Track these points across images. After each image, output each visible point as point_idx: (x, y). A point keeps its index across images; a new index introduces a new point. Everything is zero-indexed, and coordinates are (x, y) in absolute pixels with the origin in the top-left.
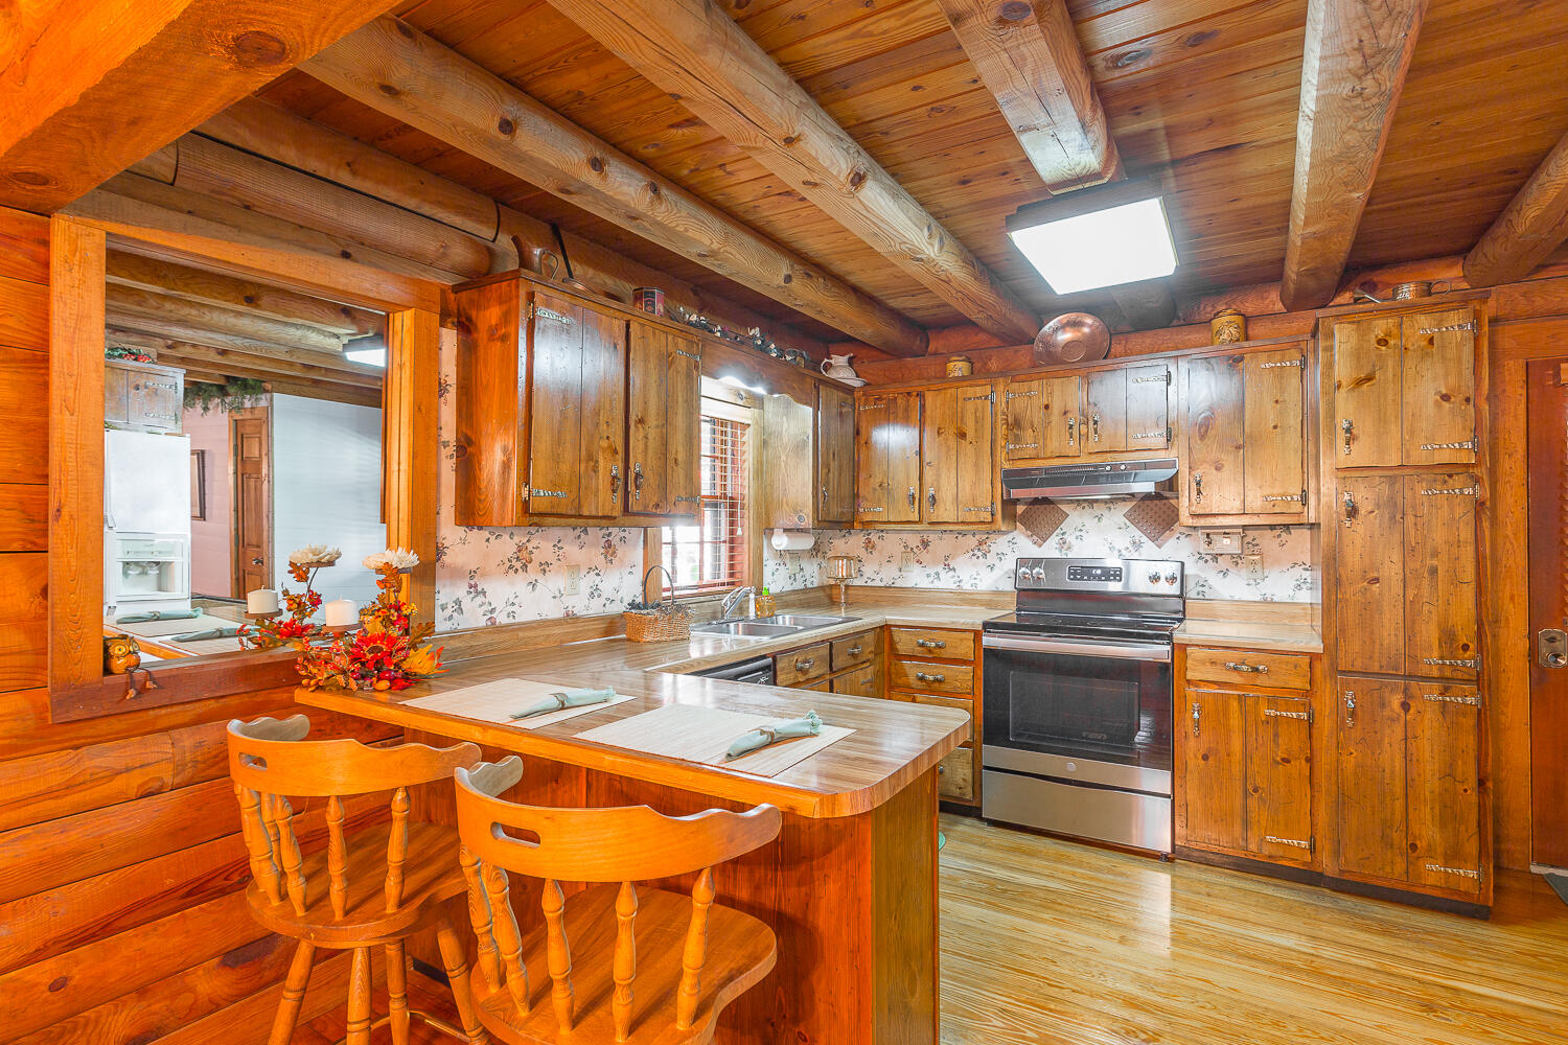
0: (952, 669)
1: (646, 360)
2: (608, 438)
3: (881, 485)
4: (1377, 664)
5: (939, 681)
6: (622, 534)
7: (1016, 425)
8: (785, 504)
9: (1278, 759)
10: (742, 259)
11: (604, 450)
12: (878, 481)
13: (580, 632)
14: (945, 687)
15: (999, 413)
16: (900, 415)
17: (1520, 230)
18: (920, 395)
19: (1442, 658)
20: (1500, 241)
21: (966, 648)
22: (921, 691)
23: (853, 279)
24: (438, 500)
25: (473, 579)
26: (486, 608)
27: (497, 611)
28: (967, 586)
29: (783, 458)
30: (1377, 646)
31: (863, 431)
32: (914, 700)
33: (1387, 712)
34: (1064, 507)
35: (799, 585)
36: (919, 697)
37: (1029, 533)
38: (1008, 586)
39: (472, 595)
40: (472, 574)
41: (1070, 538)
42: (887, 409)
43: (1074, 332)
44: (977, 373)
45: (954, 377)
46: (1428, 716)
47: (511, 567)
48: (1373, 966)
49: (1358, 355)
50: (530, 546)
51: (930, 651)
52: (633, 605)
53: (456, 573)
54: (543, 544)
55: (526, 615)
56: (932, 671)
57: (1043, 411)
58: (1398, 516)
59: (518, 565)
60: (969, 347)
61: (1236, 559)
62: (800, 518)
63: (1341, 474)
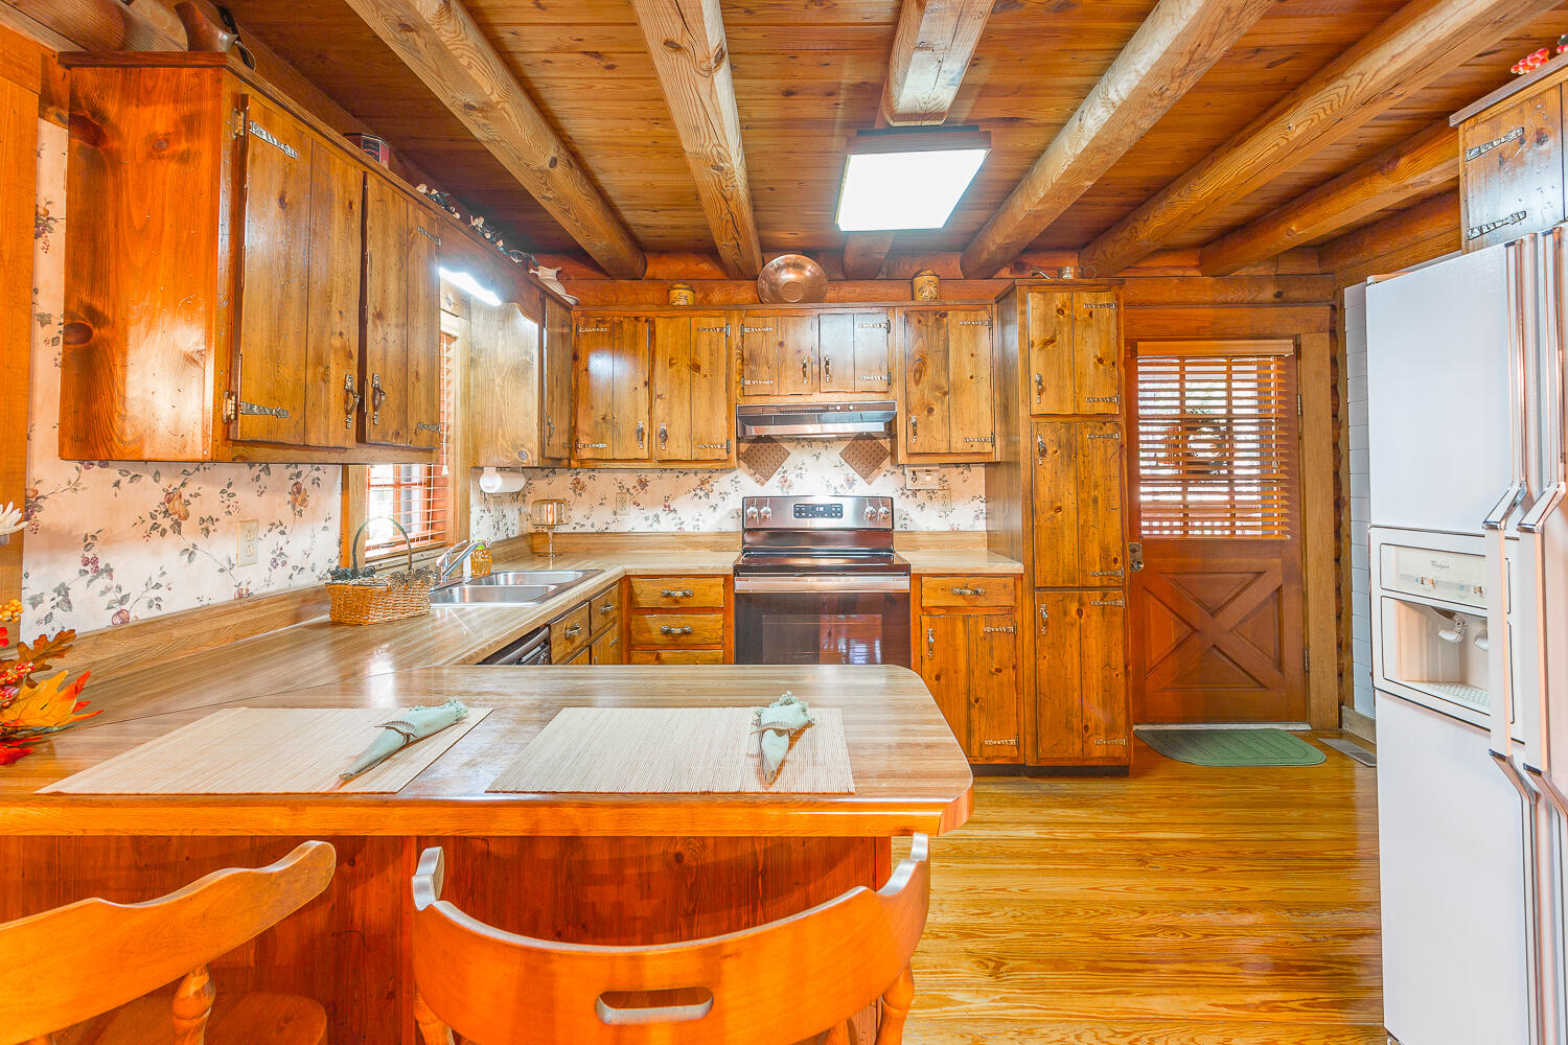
0: (700, 619)
1: (385, 233)
2: (341, 334)
3: (604, 419)
4: (1061, 580)
5: (685, 633)
6: (315, 474)
7: (748, 360)
8: (500, 439)
9: (993, 670)
10: (517, 125)
11: (336, 351)
12: (602, 412)
13: (262, 619)
14: (695, 639)
15: (734, 347)
16: (627, 341)
17: (1141, 236)
18: (651, 322)
19: (1102, 571)
20: (1121, 243)
21: (715, 594)
22: (665, 647)
23: (603, 179)
24: (28, 415)
25: (90, 549)
26: (112, 596)
27: (131, 601)
28: (688, 528)
29: (498, 381)
30: (1061, 564)
31: (582, 356)
32: (659, 660)
33: (1068, 619)
34: (786, 446)
35: (501, 536)
36: (664, 654)
37: (752, 471)
38: (733, 526)
39: (88, 577)
40: (89, 541)
41: (791, 477)
42: (611, 334)
43: (796, 273)
44: (701, 306)
45: (679, 305)
46: (1094, 618)
47: (155, 527)
48: (1092, 837)
49: (1045, 320)
50: (186, 493)
51: (676, 601)
52: (336, 575)
53: (59, 541)
54: (206, 490)
55: (177, 602)
56: (677, 624)
57: (777, 348)
58: (1073, 456)
59: (166, 523)
60: (690, 276)
61: (931, 493)
62: (520, 454)
63: (1034, 420)
